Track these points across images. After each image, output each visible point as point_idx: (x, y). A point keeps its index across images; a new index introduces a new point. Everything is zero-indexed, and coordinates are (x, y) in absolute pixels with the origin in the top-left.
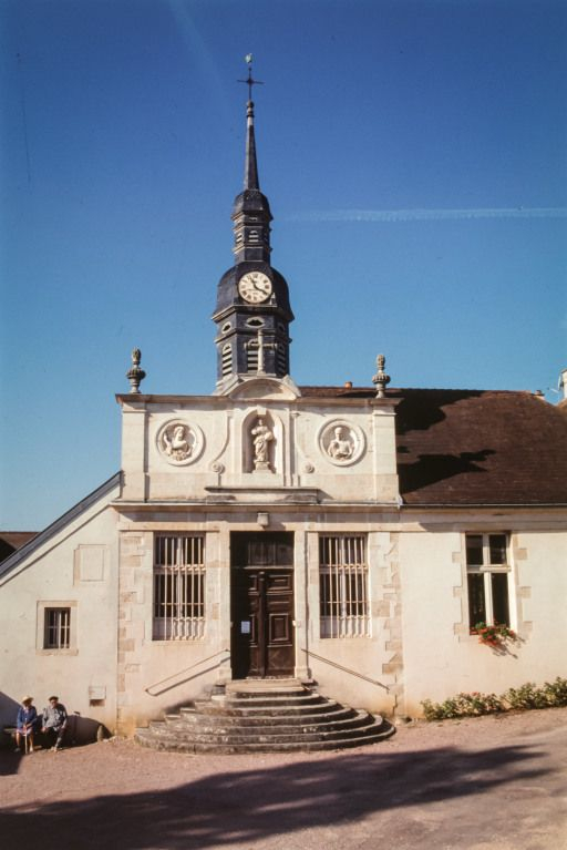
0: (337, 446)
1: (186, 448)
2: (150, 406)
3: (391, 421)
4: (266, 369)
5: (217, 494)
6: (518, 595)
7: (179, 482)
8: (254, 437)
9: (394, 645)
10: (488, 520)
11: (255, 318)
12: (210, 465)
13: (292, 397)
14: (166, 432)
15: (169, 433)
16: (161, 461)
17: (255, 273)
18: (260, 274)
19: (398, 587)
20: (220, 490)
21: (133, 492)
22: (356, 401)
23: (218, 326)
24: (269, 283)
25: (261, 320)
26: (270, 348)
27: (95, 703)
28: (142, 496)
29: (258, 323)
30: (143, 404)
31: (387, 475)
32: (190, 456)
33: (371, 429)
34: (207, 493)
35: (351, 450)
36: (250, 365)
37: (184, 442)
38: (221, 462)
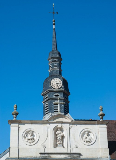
0: (86, 138)
2: (20, 124)
4: (60, 111)
5: (44, 155)
7: (31, 151)
8: (57, 135)
11: (57, 94)
12: (41, 145)
13: (70, 121)
14: (26, 133)
16: (24, 143)
17: (56, 78)
18: (58, 79)
20: (45, 154)
21: (14, 155)
22: (92, 122)
23: (43, 97)
24: (61, 82)
25: (59, 95)
26: (62, 104)
29: (57, 96)
30: (18, 124)
31: (105, 148)
32: (34, 142)
33: (98, 132)
34: (40, 155)
35: (91, 140)
36: (55, 110)
37: (32, 137)
38: (45, 144)
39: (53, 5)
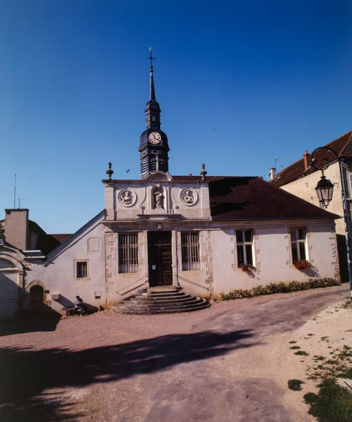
0: (187, 198)
1: (130, 200)
2: (116, 185)
3: (207, 189)
4: (159, 169)
6: (256, 253)
7: (127, 213)
8: (156, 195)
9: (210, 272)
10: (244, 225)
11: (155, 150)
12: (139, 206)
13: (170, 180)
15: (123, 195)
16: (121, 205)
17: (154, 132)
18: (156, 133)
19: (211, 251)
20: (143, 216)
21: (110, 217)
22: (195, 181)
23: (141, 153)
24: (160, 137)
25: (157, 151)
26: (161, 161)
27: (97, 297)
28: (113, 218)
30: (112, 184)
31: (206, 209)
32: (131, 203)
33: (200, 192)
34: (138, 217)
35: (192, 200)
36: (153, 168)
37: (129, 198)
38: (143, 205)
39: (150, 49)
